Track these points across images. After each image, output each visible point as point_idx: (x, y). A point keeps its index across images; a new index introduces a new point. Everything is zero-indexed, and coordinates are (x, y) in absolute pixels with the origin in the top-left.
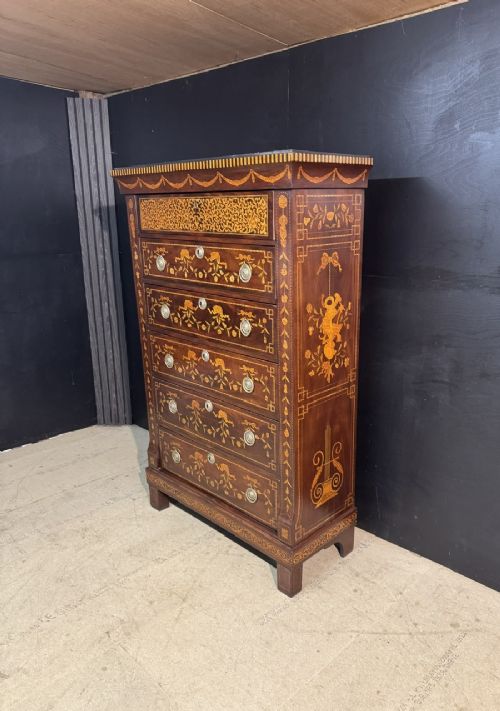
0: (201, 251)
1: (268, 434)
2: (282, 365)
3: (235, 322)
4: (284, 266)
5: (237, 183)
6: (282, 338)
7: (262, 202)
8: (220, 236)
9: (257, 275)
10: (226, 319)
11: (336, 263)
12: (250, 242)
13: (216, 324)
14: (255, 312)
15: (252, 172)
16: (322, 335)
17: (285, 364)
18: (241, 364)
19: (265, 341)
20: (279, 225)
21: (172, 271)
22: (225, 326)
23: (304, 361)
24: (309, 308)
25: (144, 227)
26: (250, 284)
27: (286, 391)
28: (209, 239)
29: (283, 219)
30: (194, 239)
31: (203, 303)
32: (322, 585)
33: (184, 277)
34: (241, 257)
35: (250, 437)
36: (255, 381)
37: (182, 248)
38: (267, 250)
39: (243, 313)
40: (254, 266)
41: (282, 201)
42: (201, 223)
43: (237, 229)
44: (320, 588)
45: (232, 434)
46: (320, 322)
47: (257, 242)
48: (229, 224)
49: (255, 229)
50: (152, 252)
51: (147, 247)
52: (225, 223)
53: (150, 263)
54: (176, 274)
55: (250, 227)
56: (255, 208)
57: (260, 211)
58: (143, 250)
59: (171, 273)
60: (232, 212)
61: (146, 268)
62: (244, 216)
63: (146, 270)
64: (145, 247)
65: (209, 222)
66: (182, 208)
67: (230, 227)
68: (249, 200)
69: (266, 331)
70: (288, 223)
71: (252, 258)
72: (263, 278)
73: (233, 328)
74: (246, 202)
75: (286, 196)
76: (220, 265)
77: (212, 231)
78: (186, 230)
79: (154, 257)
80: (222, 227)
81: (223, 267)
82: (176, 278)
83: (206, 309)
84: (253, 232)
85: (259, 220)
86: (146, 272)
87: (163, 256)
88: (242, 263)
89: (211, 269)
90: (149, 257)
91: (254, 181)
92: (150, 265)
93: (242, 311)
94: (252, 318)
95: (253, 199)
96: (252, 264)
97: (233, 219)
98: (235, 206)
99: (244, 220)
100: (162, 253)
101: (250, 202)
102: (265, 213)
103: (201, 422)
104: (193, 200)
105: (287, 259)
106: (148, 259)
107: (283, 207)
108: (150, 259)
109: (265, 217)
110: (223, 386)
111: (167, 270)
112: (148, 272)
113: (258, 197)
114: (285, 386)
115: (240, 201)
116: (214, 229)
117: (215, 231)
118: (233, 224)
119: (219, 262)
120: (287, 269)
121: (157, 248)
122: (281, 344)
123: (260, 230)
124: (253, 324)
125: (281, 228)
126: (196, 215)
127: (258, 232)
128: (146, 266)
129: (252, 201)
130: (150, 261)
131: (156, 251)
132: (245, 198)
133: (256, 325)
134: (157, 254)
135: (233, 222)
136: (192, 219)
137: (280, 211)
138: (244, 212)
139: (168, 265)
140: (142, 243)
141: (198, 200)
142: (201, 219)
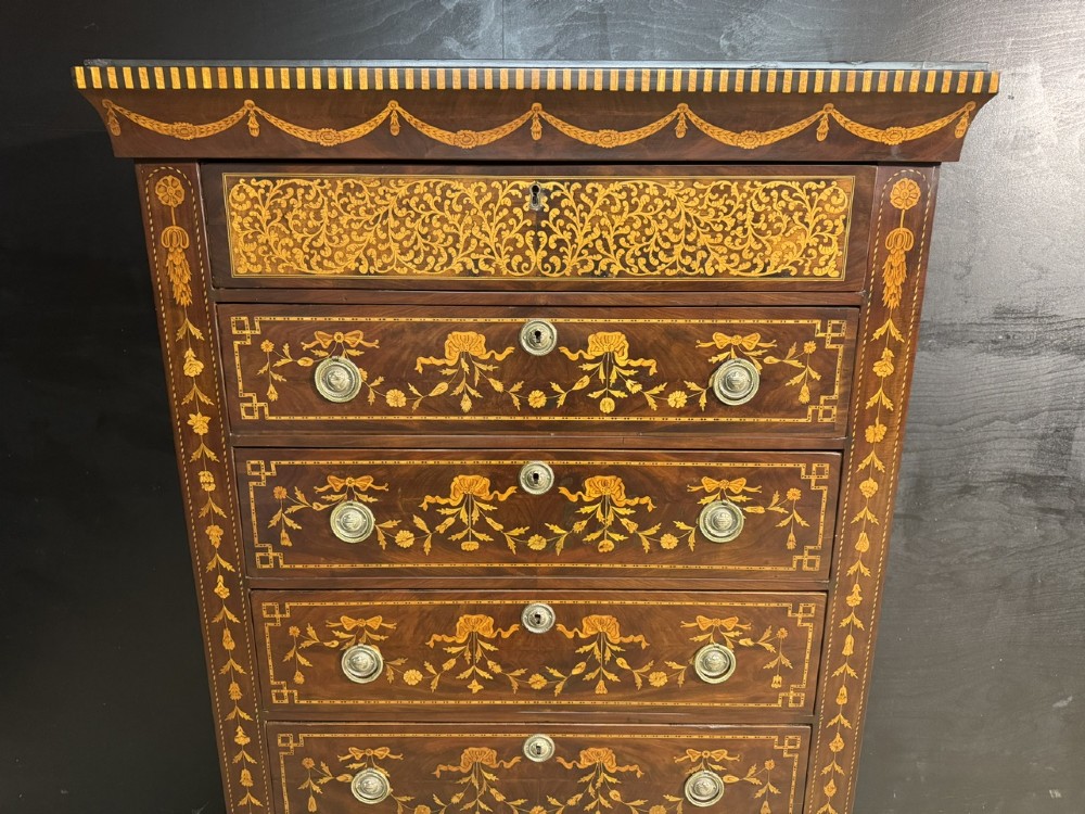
0: (542, 334)
1: (770, 765)
2: (848, 591)
3: (679, 504)
4: (887, 353)
6: (854, 529)
7: (837, 194)
8: (649, 288)
9: (779, 383)
10: (638, 507)
12: (767, 298)
13: (594, 525)
14: (754, 478)
17: (856, 588)
18: (690, 613)
19: (791, 545)
20: (884, 254)
21: (395, 398)
22: (632, 527)
26: (755, 406)
27: (848, 651)
28: (594, 298)
29: (900, 240)
30: (522, 298)
31: (540, 475)
33: (460, 412)
34: (721, 339)
35: (706, 787)
36: (738, 648)
37: (457, 328)
38: (825, 318)
39: (709, 484)
40: (769, 360)
41: (902, 192)
42: (554, 252)
43: (718, 264)
47: (794, 299)
48: (684, 253)
49: (794, 264)
50: (286, 347)
51: (258, 333)
52: (669, 252)
53: (276, 384)
54: (416, 404)
55: (774, 260)
56: (798, 208)
57: (824, 216)
58: (237, 343)
59: (391, 405)
60: (703, 220)
61: (250, 400)
62: (750, 231)
63: (249, 405)
64: (247, 332)
65: (593, 251)
66: (469, 207)
67: (687, 261)
68: (780, 189)
69: (798, 519)
70: (916, 247)
71: (765, 339)
72: (805, 388)
73: (668, 528)
74: (767, 192)
75: (918, 180)
76: (628, 367)
77: (604, 274)
78: (482, 273)
79: (300, 362)
80: (654, 262)
81: (643, 370)
82: (415, 418)
83: (554, 490)
84: (786, 273)
85: (814, 241)
86: (250, 411)
87: (349, 357)
88: (721, 357)
89: (586, 380)
90: (272, 364)
91: (820, 138)
92: (272, 388)
93: (705, 480)
94: (744, 493)
95: (795, 185)
96: (764, 356)
97: (705, 239)
98: (719, 204)
99: (751, 242)
100: (348, 346)
101: (785, 193)
102: (839, 222)
103: (500, 798)
104: (523, 185)
105: (898, 337)
106: (262, 371)
107: (904, 207)
108: (276, 370)
109: (839, 231)
110: (609, 684)
111: (372, 397)
112: (261, 409)
113: (818, 182)
114: (850, 639)
115: (741, 191)
116: (616, 269)
117: (621, 274)
118: (701, 254)
119: (622, 360)
120: (895, 362)
121: (320, 333)
122: (850, 543)
123: (815, 264)
124: (749, 509)
125: (890, 259)
126: (537, 228)
127: (806, 272)
128: (247, 395)
129: (792, 191)
130: (276, 377)
131: (313, 344)
132: (764, 182)
133: (760, 510)
134: (317, 352)
135: (704, 248)
136: (513, 242)
137: (893, 218)
138: (756, 220)
139: (377, 383)
140: (233, 319)
141: (549, 186)
142: (560, 242)
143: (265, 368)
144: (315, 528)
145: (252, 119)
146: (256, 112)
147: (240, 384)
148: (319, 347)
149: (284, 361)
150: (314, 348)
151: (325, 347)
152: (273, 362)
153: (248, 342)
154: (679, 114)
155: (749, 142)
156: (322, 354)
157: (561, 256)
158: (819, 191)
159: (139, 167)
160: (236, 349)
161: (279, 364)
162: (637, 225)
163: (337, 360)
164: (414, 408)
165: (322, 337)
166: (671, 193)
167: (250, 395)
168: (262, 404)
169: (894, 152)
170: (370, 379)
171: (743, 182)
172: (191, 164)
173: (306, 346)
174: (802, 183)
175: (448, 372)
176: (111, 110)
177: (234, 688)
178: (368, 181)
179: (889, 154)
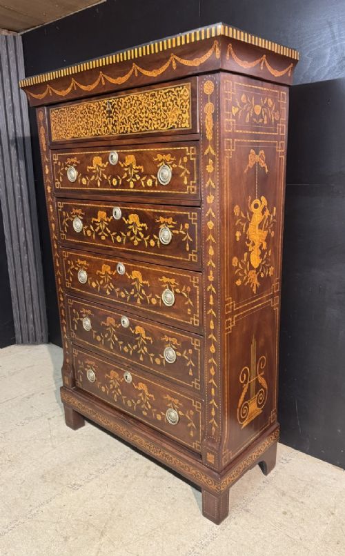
0: (114, 156)
1: (190, 351)
2: (208, 274)
3: (153, 230)
4: (210, 161)
5: (154, 74)
6: (207, 244)
7: (185, 91)
8: (137, 137)
9: (178, 175)
10: (143, 228)
11: (263, 164)
12: (169, 139)
13: (132, 234)
14: (176, 218)
15: (173, 57)
16: (249, 242)
17: (211, 272)
18: (161, 275)
19: (188, 249)
20: (205, 115)
21: (84, 181)
22: (142, 236)
23: (232, 269)
24: (237, 210)
25: (54, 139)
26: (171, 186)
27: (211, 303)
28: (124, 142)
29: (209, 108)
30: (107, 144)
31: (118, 212)
32: (249, 507)
33: (97, 186)
34: (160, 157)
35: (170, 354)
36: (175, 293)
37: (95, 155)
38: (190, 146)
39: (162, 219)
40: (174, 166)
41: (207, 86)
42: (114, 125)
43: (154, 126)
44: (247, 511)
45: (150, 351)
46: (247, 227)
47: (178, 138)
48: (146, 121)
49: (176, 123)
50: (63, 164)
51: (58, 159)
52: (141, 121)
53: (61, 176)
54: (88, 184)
55: (170, 122)
56: (175, 99)
57: (182, 101)
58: (54, 163)
59: (83, 184)
60: (149, 108)
62: (162, 111)
63: (57, 183)
65: (123, 124)
66: (95, 111)
67: (146, 124)
68: (169, 92)
69: (189, 238)
70: (215, 111)
71: (172, 157)
72: (186, 178)
73: (152, 238)
74: (165, 94)
75: (212, 80)
76: (136, 169)
77: (127, 132)
78: (99, 135)
79: (65, 169)
80: (138, 126)
81: (140, 170)
82: (88, 189)
83: (121, 219)
84: (174, 126)
85: (180, 112)
86: (57, 185)
87: (75, 167)
88: (161, 164)
89: (126, 175)
90: (60, 169)
91: (174, 68)
92: (61, 178)
93: (161, 218)
94: (172, 224)
95: (173, 90)
96: (172, 164)
97: (150, 116)
98: (153, 101)
99: (163, 115)
100: (74, 163)
101: (170, 94)
102: (187, 103)
103: (116, 339)
104: (106, 101)
105: (214, 154)
107: (209, 93)
108: (61, 172)
109: (188, 107)
110: (141, 300)
111: (79, 181)
112: (59, 185)
113: (179, 87)
114: (211, 296)
115: (158, 94)
116: (129, 129)
117: (131, 132)
118: (150, 121)
119: (134, 167)
120: (214, 165)
122: (207, 251)
123: (182, 123)
124: (174, 231)
125: (207, 117)
126: (110, 117)
127: (180, 126)
129: (172, 92)
130: (61, 174)
132: (164, 90)
133: (177, 232)
135: (150, 119)
136: (105, 122)
137: (205, 98)
138: (163, 106)
139: (80, 176)
141: (111, 101)
142: (115, 121)
143: (59, 171)
145: (50, 90)
147: (55, 176)
151: (70, 164)
153: (56, 162)
154: (134, 67)
156: (69, 166)
157: (116, 126)
158: (180, 91)
160: (54, 165)
161: (62, 169)
162: (133, 112)
163: (71, 168)
165: (69, 160)
166: (140, 99)
167: (57, 180)
168: (59, 183)
169: (198, 68)
171: (158, 91)
172: (44, 107)
173: (66, 163)
174: (175, 88)
175: (94, 171)
177: (59, 280)
178: (73, 106)
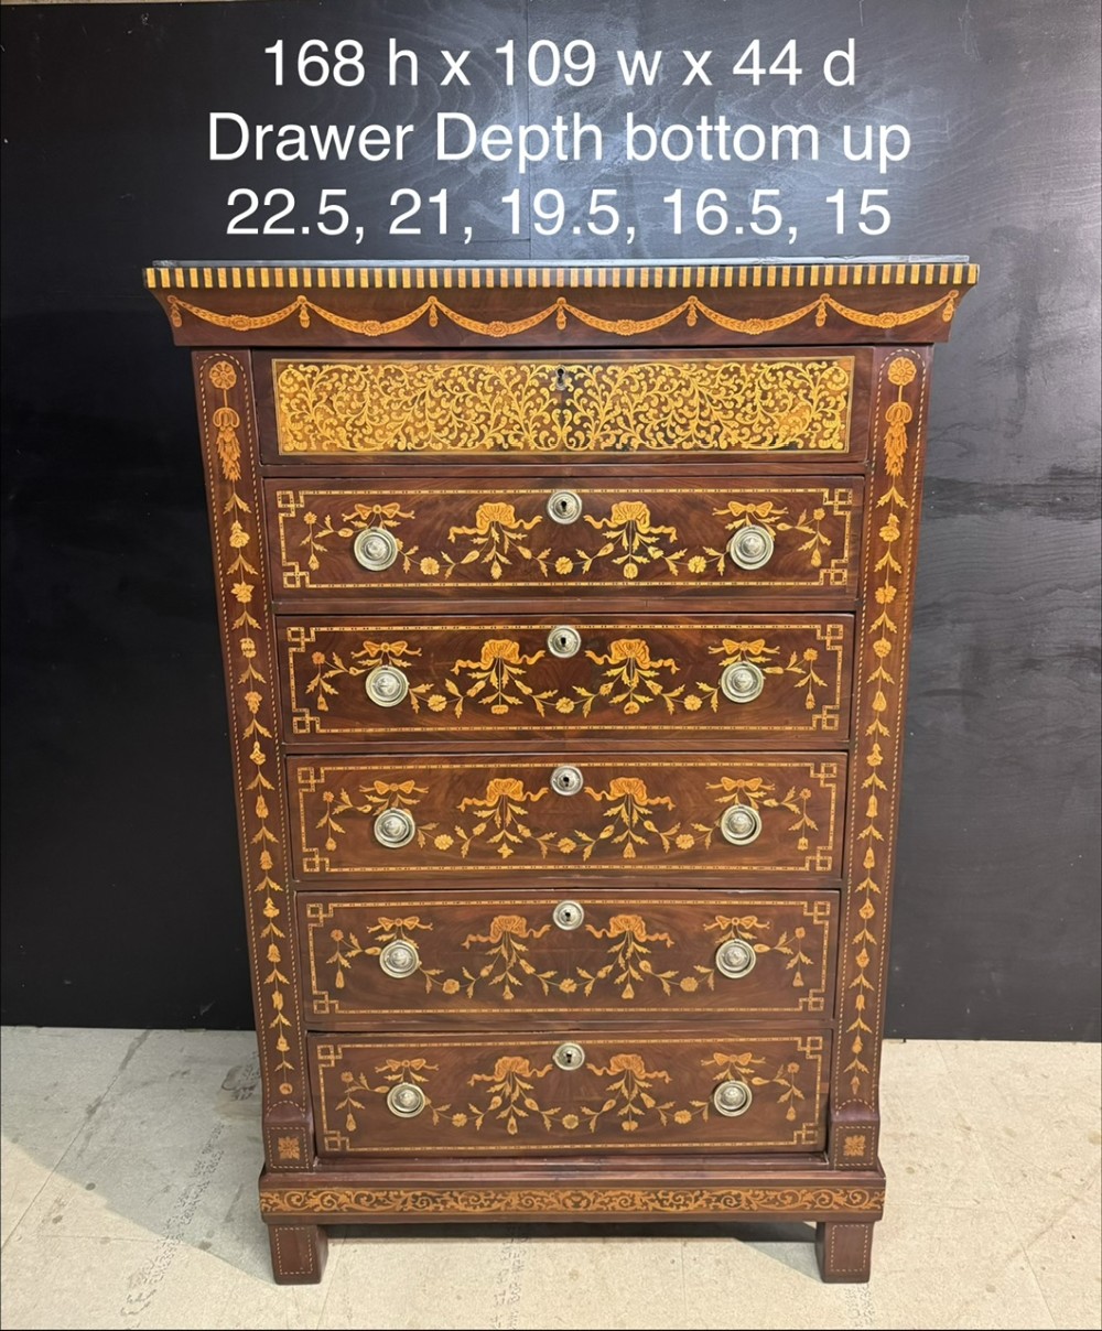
1: (800, 933)
2: (867, 751)
3: (700, 666)
4: (893, 518)
6: (871, 688)
7: (839, 374)
8: (664, 460)
9: (791, 548)
10: (663, 670)
12: (777, 468)
13: (620, 687)
14: (775, 638)
17: (876, 748)
18: (715, 774)
19: (810, 705)
20: (885, 426)
21: (429, 566)
22: (657, 689)
26: (770, 570)
27: (872, 812)
28: (616, 469)
29: (900, 413)
30: (549, 470)
31: (568, 639)
33: (490, 579)
34: (737, 508)
35: (736, 956)
36: (762, 809)
37: (487, 498)
38: (832, 487)
39: (729, 645)
40: (783, 527)
41: (899, 370)
42: (578, 428)
43: (731, 437)
45: (660, 968)
47: (801, 469)
48: (699, 428)
49: (801, 436)
50: (328, 518)
51: (302, 506)
52: (685, 427)
53: (317, 553)
54: (449, 572)
55: (782, 434)
56: (802, 386)
57: (826, 393)
58: (282, 515)
59: (425, 573)
60: (716, 398)
61: (292, 569)
62: (759, 408)
63: (291, 574)
64: (292, 506)
65: (615, 426)
66: (499, 387)
67: (703, 434)
68: (785, 370)
69: (816, 679)
70: (915, 419)
71: (777, 507)
72: (817, 553)
73: (692, 689)
74: (773, 372)
75: (913, 358)
76: (650, 535)
77: (625, 447)
78: (511, 448)
79: (341, 533)
80: (672, 436)
81: (664, 537)
82: (447, 585)
83: (581, 653)
84: (793, 446)
85: (818, 416)
86: (292, 580)
87: (388, 528)
88: (737, 524)
89: (610, 548)
90: (314, 534)
91: (820, 324)
92: (313, 558)
93: (726, 642)
94: (763, 654)
95: (799, 366)
96: (777, 522)
97: (717, 415)
98: (730, 383)
99: (760, 417)
100: (385, 517)
101: (789, 373)
102: (841, 398)
103: (530, 970)
104: (549, 368)
105: (903, 504)
106: (304, 542)
107: (902, 383)
108: (317, 541)
109: (842, 405)
110: (637, 846)
111: (407, 565)
112: (303, 578)
113: (820, 362)
114: (873, 799)
115: (749, 372)
116: (635, 443)
117: (641, 447)
118: (715, 429)
119: (644, 528)
120: (900, 527)
121: (360, 505)
122: (867, 702)
123: (820, 437)
124: (768, 670)
125: (890, 431)
126: (562, 406)
127: (812, 445)
128: (290, 564)
129: (796, 371)
130: (318, 547)
131: (353, 516)
132: (769, 363)
133: (779, 670)
134: (356, 524)
135: (717, 423)
136: (540, 419)
137: (891, 393)
138: (764, 397)
139: (412, 552)
140: (279, 493)
141: (573, 369)
142: (584, 419)
143: (308, 539)
144: (351, 690)
145: (304, 312)
146: (307, 306)
147: (284, 554)
148: (358, 518)
149: (325, 533)
150: (354, 519)
151: (364, 518)
152: (315, 534)
153: (293, 514)
154: (689, 306)
155: (754, 328)
156: (361, 525)
157: (585, 431)
158: (821, 371)
159: (194, 353)
160: (281, 521)
161: (321, 535)
162: (655, 403)
163: (375, 531)
164: (447, 576)
165: (361, 509)
166: (684, 374)
167: (293, 564)
168: (303, 573)
169: (887, 333)
170: (405, 549)
171: (750, 364)
172: (244, 351)
173: (347, 518)
174: (805, 364)
175: (480, 541)
176: (174, 305)
177: (265, 857)
178: (407, 366)
179: (883, 336)
